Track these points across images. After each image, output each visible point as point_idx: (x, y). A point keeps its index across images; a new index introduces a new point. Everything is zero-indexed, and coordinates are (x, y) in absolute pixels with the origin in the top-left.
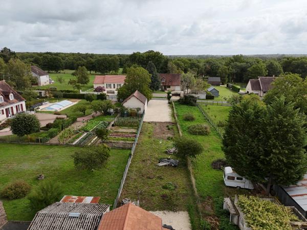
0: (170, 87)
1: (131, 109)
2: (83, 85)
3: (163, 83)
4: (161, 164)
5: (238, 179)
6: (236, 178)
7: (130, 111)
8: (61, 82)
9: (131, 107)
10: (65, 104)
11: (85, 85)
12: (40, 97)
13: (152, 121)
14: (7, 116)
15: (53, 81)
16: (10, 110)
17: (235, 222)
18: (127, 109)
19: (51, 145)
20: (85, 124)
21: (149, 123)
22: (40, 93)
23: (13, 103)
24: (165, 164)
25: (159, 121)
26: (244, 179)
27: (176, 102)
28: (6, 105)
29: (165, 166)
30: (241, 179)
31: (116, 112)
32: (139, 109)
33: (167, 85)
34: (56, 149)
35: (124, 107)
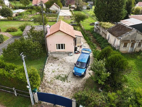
1: (53, 11)
8: (15, 4)
18: (51, 10)
21: (62, 16)
33: (68, 4)
35: (50, 10)
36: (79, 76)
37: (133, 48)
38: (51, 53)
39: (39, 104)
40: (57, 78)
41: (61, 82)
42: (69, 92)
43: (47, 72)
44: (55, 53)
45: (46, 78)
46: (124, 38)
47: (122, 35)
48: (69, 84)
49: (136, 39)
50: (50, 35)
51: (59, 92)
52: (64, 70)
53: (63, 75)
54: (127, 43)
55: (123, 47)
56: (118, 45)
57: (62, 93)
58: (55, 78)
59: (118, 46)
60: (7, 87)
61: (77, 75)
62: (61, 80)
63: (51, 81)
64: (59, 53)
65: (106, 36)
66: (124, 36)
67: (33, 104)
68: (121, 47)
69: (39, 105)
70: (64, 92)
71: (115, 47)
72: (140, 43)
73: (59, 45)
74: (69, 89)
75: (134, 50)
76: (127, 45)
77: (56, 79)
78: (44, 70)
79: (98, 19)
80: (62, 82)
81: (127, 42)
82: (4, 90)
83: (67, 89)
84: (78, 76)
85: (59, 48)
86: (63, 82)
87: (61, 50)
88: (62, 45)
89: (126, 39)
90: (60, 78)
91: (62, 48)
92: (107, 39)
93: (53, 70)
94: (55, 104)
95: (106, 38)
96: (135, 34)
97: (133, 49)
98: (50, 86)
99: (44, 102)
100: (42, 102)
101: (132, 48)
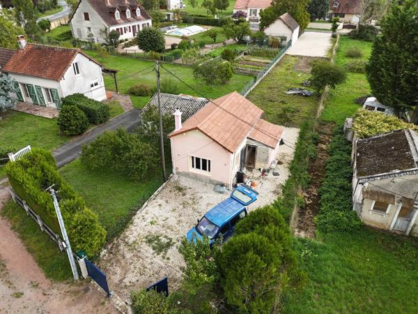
0: (344, 17)
1: (273, 38)
2: (220, 11)
3: (334, 9)
4: (289, 92)
5: (379, 109)
6: (376, 108)
7: (271, 39)
8: (193, 7)
9: (273, 35)
10: (195, 30)
11: (223, 11)
12: (168, 20)
13: (297, 54)
14: (134, 35)
15: (184, 5)
16: (137, 27)
17: (349, 138)
18: (267, 36)
19: (175, 64)
20: (214, 50)
21: (293, 56)
22: (169, 15)
23: (140, 20)
24: (294, 92)
25: (308, 55)
26: (386, 110)
27: (344, 36)
28: (133, 21)
29: (294, 94)
30: (383, 110)
31: (254, 41)
32: (284, 39)
33: (340, 12)
34: (179, 68)
35: (264, 34)
37: (410, 221)
38: (178, 173)
39: (87, 282)
40: (150, 241)
41: (152, 251)
43: (141, 218)
44: (187, 175)
45: (127, 233)
46: (375, 184)
48: (163, 265)
50: (179, 134)
51: (134, 272)
52: (177, 226)
53: (166, 237)
55: (372, 208)
57: (137, 278)
58: (146, 238)
59: (356, 203)
62: (154, 249)
63: (134, 242)
64: (196, 178)
66: (379, 178)
67: (76, 277)
68: (364, 207)
69: (85, 284)
73: (198, 160)
74: (156, 276)
75: (412, 229)
77: (146, 242)
78: (138, 212)
80: (153, 254)
83: (152, 273)
85: (198, 167)
86: (155, 254)
88: (204, 161)
90: (156, 241)
91: (204, 168)
93: (155, 219)
94: (109, 295)
96: (413, 181)
97: (408, 225)
98: (125, 253)
99: (95, 283)
100: (92, 280)
101: (406, 222)
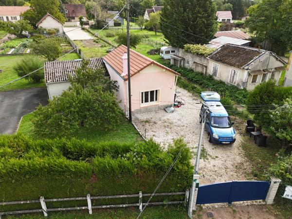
3: (66, 14)
30: (174, 52)
33: (71, 16)
36: (229, 143)
39: (200, 211)
42: (232, 175)
44: (139, 111)
46: (253, 66)
47: (249, 63)
49: (269, 67)
50: (132, 75)
54: (257, 76)
55: (251, 83)
56: (244, 81)
59: (244, 83)
60: (121, 196)
61: (224, 143)
64: (147, 110)
65: (206, 69)
68: (248, 83)
70: (223, 176)
71: (236, 85)
72: (273, 73)
73: (146, 93)
74: (228, 170)
76: (256, 79)
79: (167, 41)
80: (204, 161)
81: (256, 74)
82: (108, 206)
83: (224, 171)
84: (227, 143)
85: (146, 101)
86: (206, 160)
87: (150, 104)
89: (256, 70)
91: (152, 100)
92: (209, 75)
94: (230, 203)
95: (206, 72)
96: (267, 58)
99: (206, 205)
100: (202, 205)
